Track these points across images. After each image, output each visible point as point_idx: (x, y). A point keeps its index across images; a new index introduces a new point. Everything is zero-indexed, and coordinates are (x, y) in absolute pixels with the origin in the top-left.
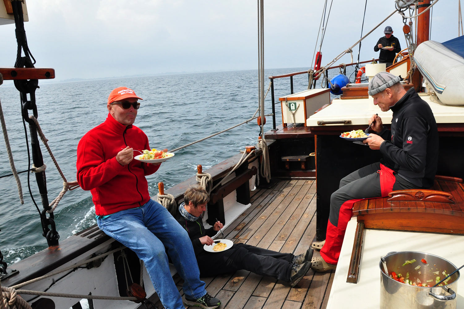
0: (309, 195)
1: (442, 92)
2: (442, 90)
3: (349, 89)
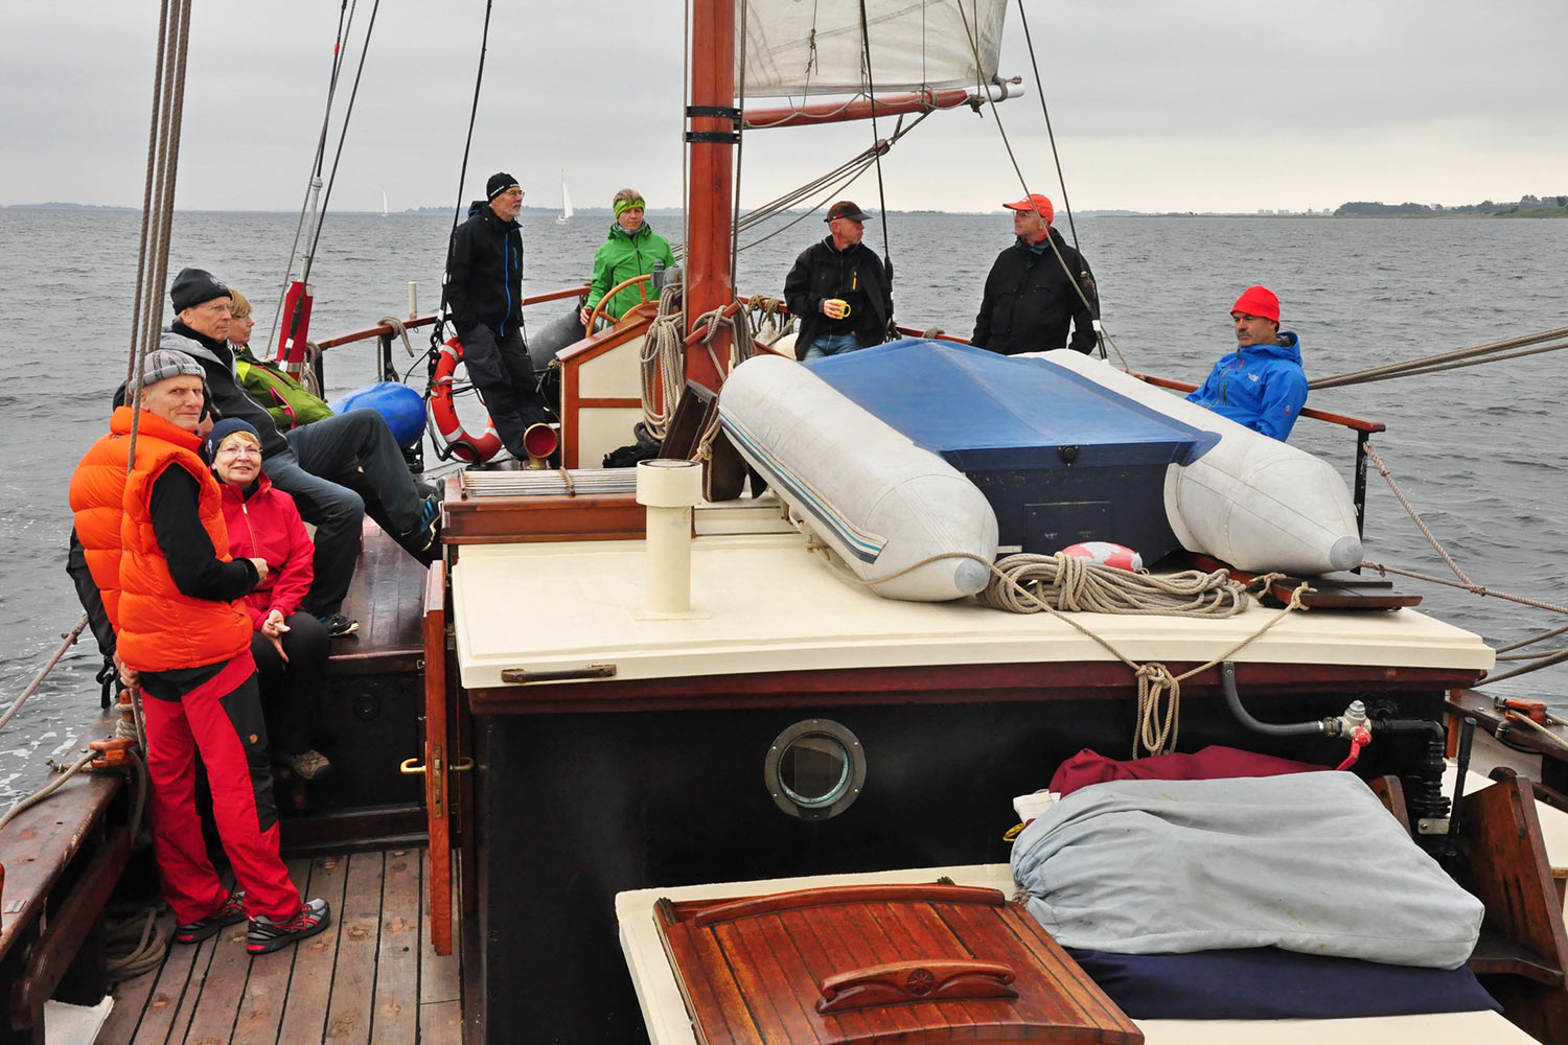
0: (355, 924)
1: (876, 557)
2: (874, 553)
3: (473, 508)
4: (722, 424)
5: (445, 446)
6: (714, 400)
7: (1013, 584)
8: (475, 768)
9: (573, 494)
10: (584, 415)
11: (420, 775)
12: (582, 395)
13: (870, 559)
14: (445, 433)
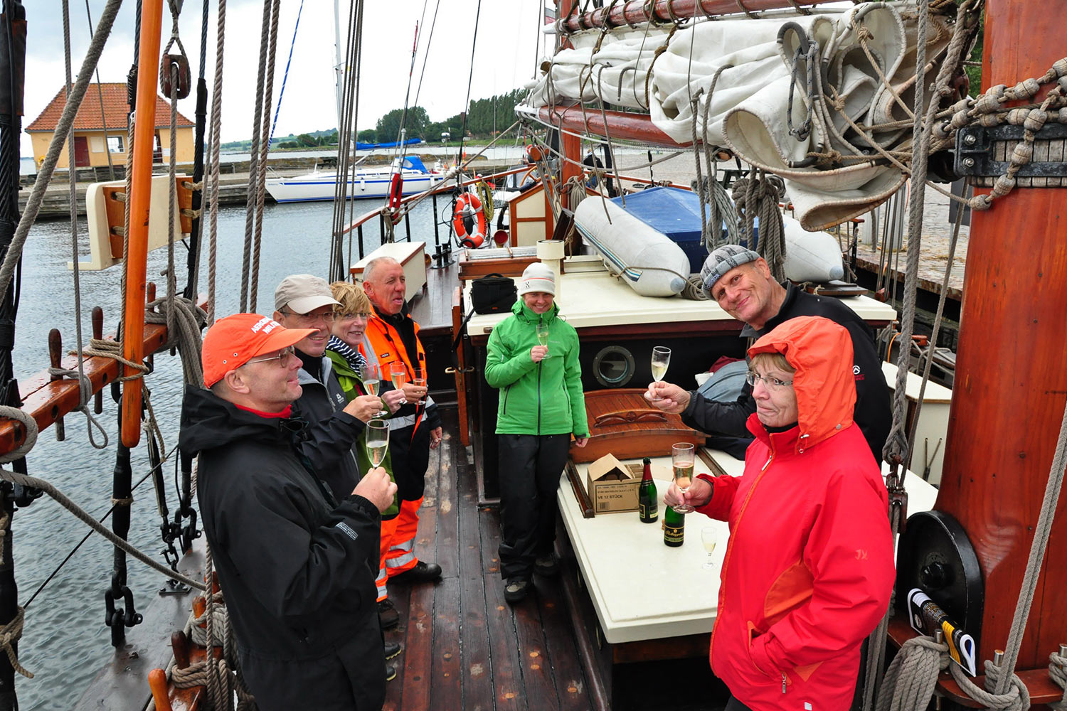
1: (638, 279)
2: (637, 277)
3: (471, 264)
4: (575, 226)
5: (460, 241)
6: (573, 216)
7: (696, 287)
8: (475, 371)
9: (512, 257)
10: (519, 225)
11: (453, 374)
12: (518, 217)
13: (636, 280)
14: (459, 236)
